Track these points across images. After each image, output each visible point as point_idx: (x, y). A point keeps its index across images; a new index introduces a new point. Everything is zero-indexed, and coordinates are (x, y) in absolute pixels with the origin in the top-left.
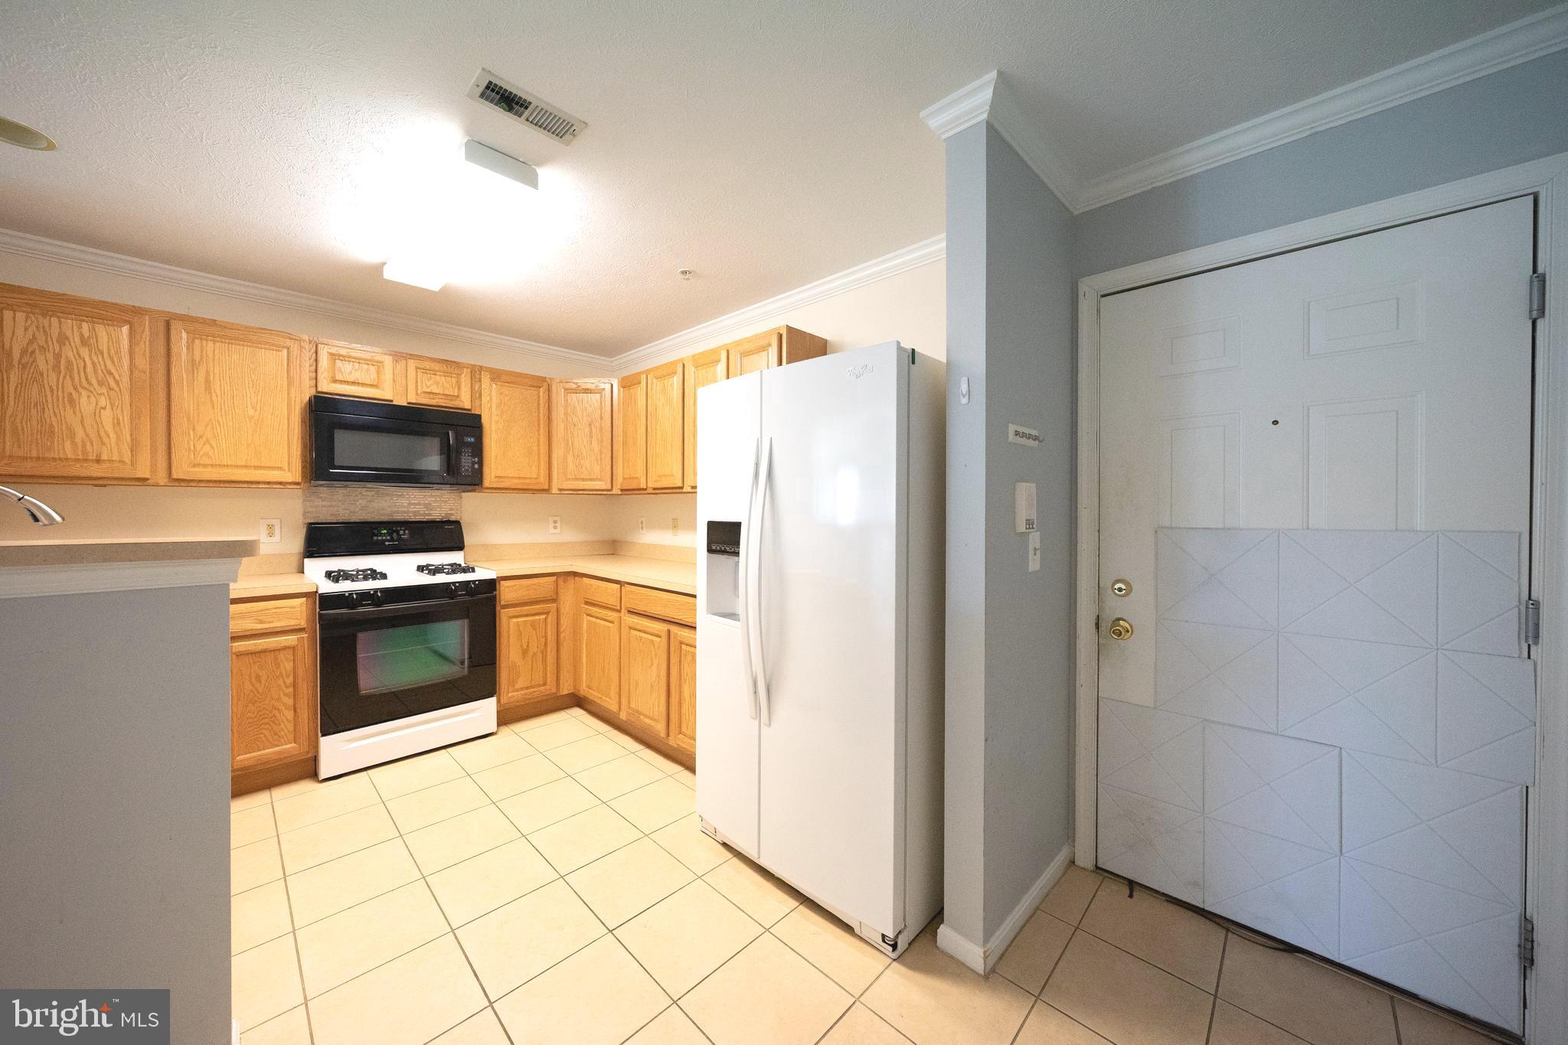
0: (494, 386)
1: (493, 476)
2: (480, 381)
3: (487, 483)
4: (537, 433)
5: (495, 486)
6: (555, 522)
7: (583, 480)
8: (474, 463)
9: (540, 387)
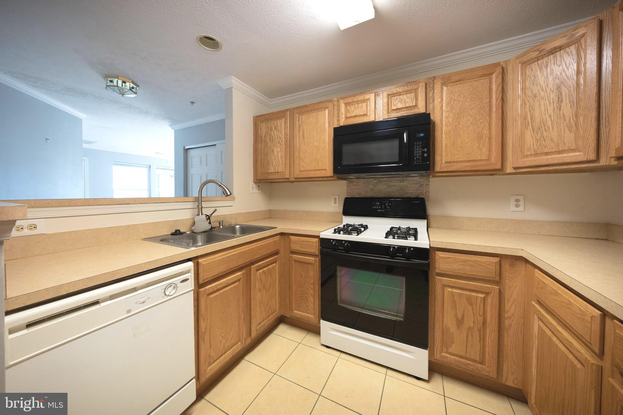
0: (445, 88)
1: (444, 162)
2: (434, 89)
3: (438, 168)
4: (488, 118)
5: (445, 170)
6: (517, 201)
8: (423, 153)
9: (492, 74)
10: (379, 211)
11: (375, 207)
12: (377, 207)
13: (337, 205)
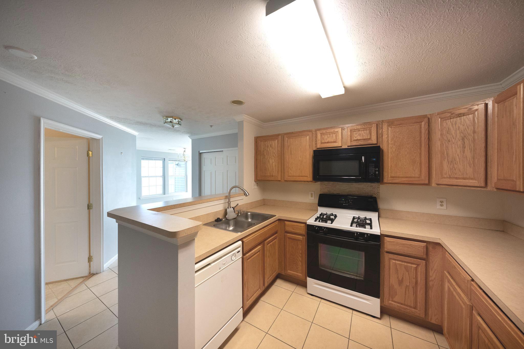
0: (390, 129)
1: (389, 177)
2: (382, 128)
3: (385, 180)
4: (419, 150)
5: (390, 182)
6: (442, 202)
7: (457, 178)
8: (376, 171)
9: (422, 122)
10: (344, 204)
11: (341, 202)
12: (343, 202)
13: (313, 198)
